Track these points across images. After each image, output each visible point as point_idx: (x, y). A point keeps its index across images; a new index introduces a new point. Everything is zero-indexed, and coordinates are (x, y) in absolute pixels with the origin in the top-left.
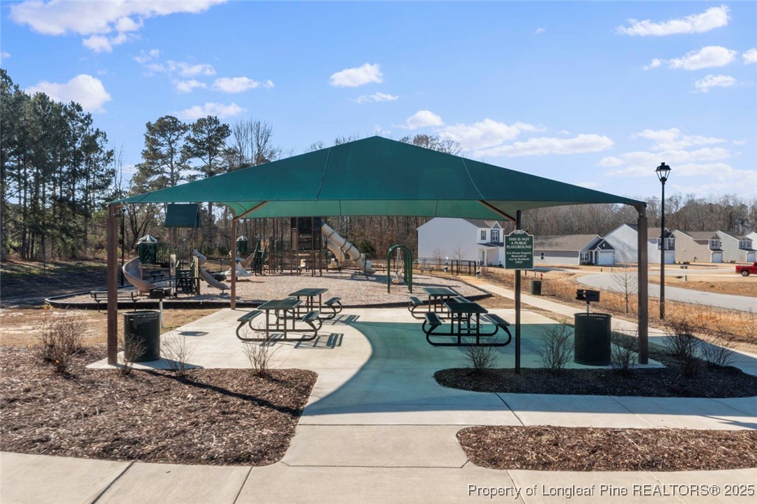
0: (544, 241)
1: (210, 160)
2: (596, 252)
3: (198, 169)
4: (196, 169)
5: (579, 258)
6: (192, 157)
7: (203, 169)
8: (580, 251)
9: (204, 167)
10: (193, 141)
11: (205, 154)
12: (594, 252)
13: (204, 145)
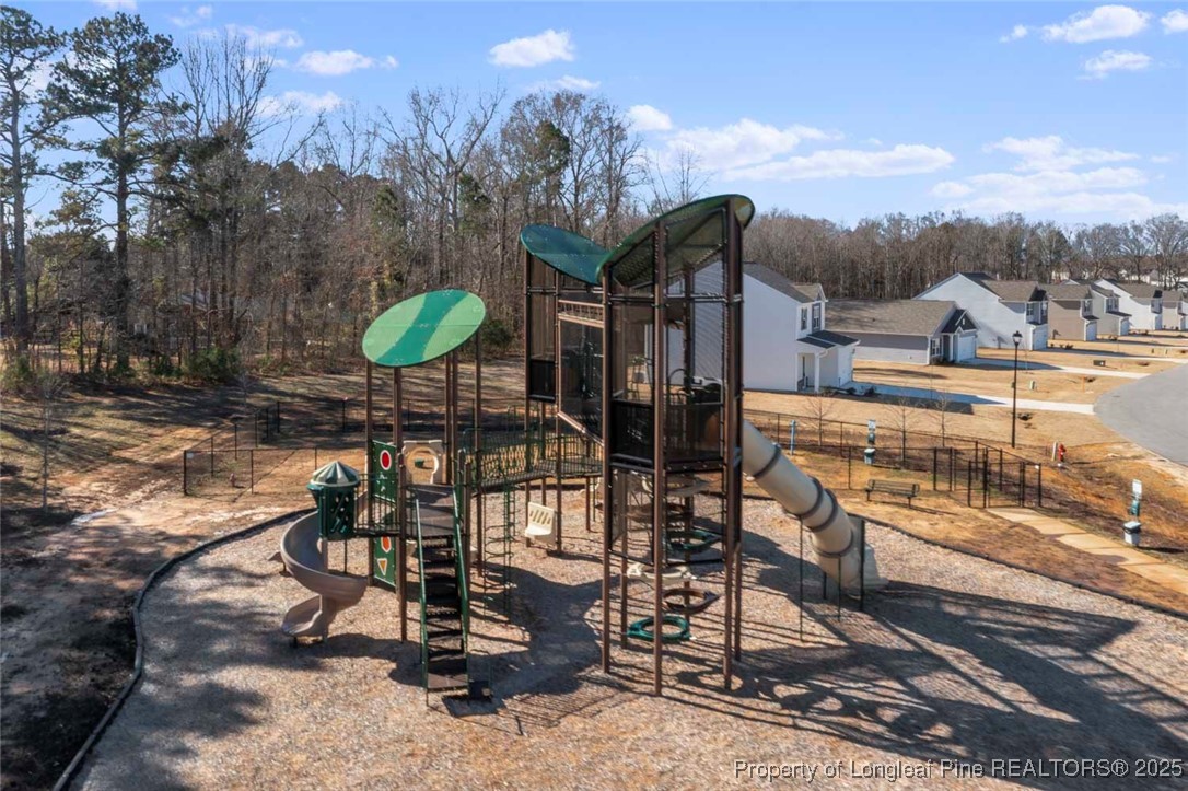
0: (844, 315)
1: (122, 127)
2: (954, 337)
3: (89, 148)
4: (81, 146)
5: (928, 351)
6: (71, 116)
7: (104, 149)
8: (929, 336)
9: (105, 143)
10: (77, 75)
11: (107, 109)
12: (951, 336)
13: (105, 86)
